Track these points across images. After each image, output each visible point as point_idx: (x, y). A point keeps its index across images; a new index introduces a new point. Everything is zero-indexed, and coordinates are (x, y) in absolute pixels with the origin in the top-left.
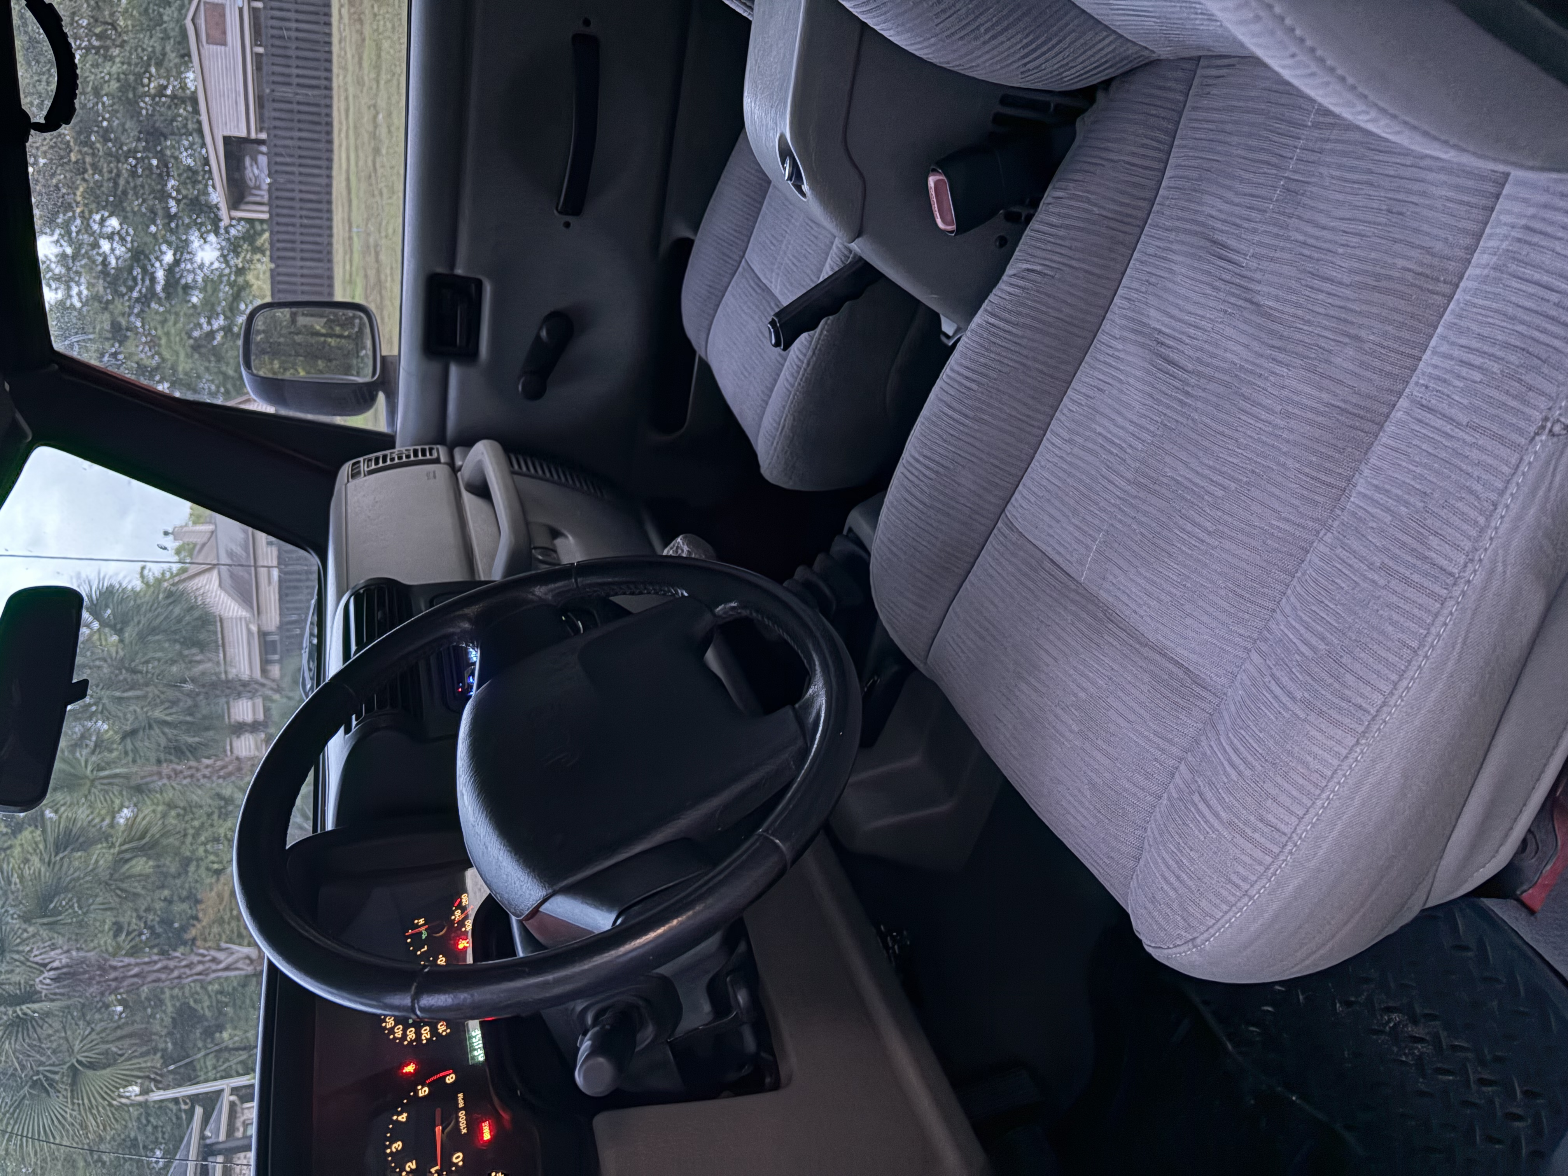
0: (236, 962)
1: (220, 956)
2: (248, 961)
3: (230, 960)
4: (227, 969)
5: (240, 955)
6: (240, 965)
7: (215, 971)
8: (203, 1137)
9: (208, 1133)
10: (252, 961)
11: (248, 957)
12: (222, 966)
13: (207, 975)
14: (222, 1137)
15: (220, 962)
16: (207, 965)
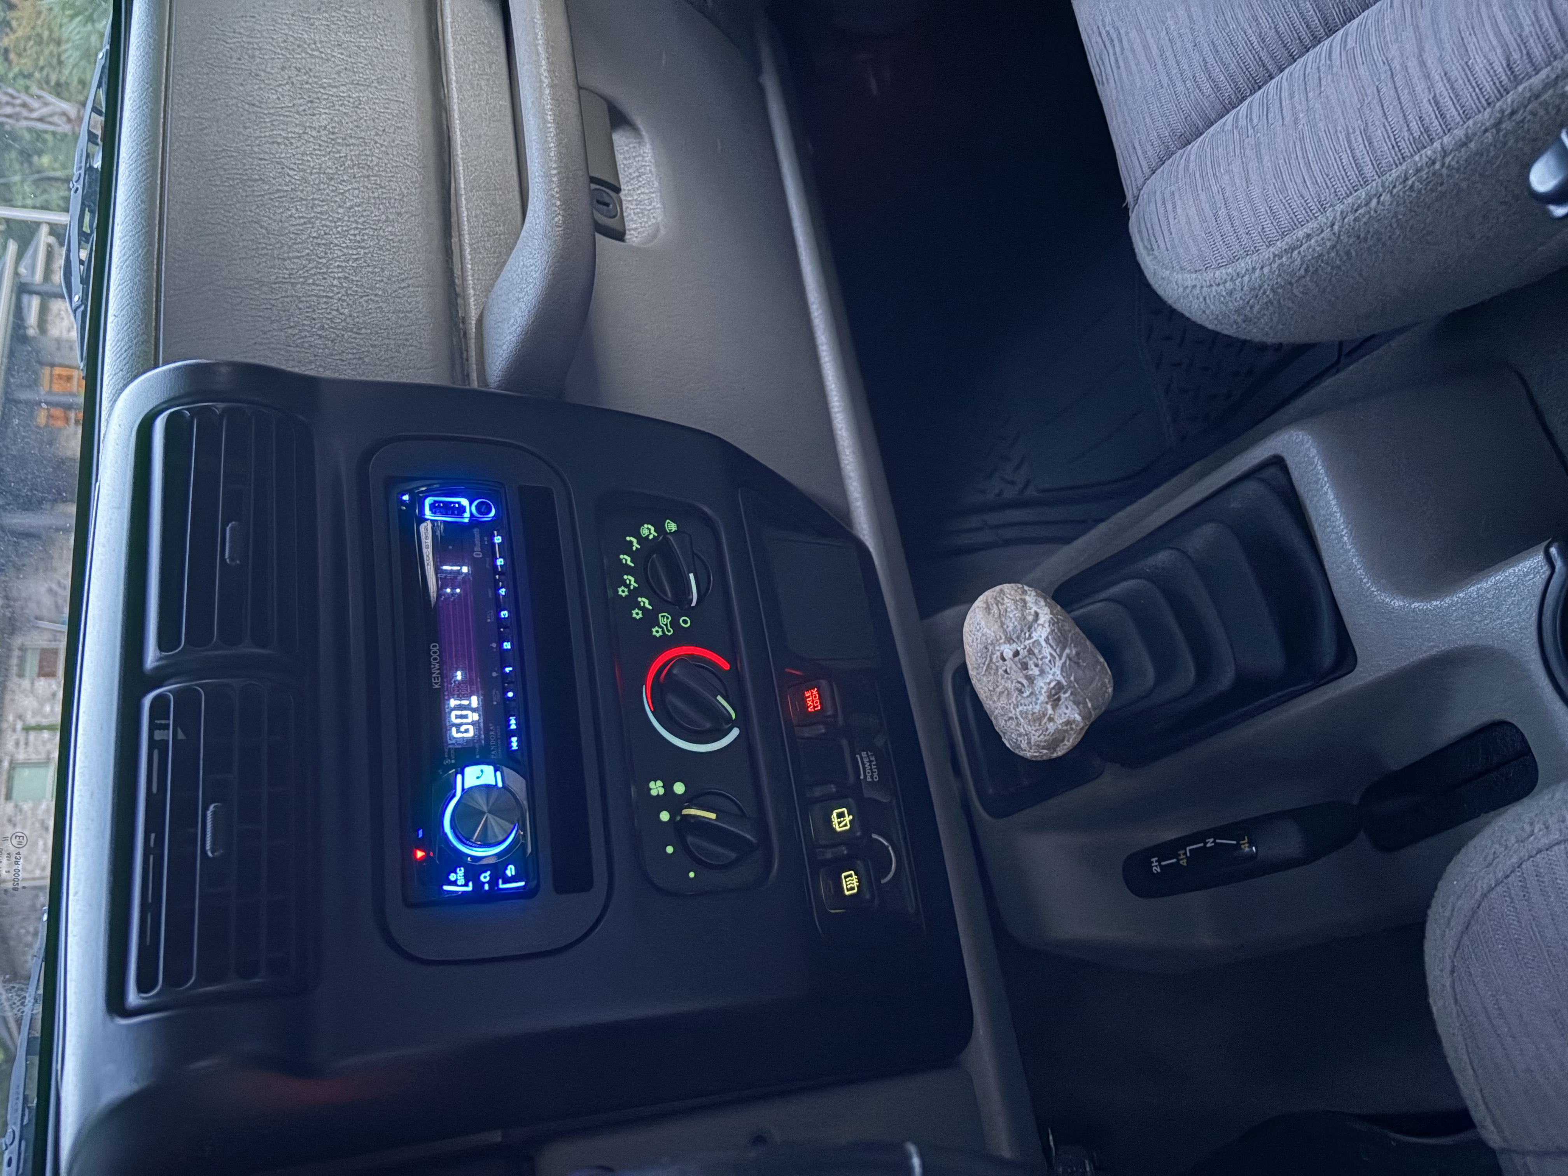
0: (52, 115)
1: (35, 104)
2: (64, 119)
3: (44, 111)
4: (41, 120)
5: (58, 110)
6: (56, 119)
7: (26, 119)
8: (16, 274)
9: (22, 270)
10: (69, 120)
11: (64, 114)
12: (35, 115)
13: (18, 120)
14: (38, 277)
15: (31, 110)
16: (18, 109)
